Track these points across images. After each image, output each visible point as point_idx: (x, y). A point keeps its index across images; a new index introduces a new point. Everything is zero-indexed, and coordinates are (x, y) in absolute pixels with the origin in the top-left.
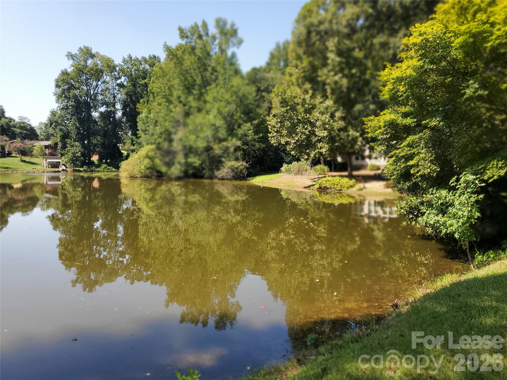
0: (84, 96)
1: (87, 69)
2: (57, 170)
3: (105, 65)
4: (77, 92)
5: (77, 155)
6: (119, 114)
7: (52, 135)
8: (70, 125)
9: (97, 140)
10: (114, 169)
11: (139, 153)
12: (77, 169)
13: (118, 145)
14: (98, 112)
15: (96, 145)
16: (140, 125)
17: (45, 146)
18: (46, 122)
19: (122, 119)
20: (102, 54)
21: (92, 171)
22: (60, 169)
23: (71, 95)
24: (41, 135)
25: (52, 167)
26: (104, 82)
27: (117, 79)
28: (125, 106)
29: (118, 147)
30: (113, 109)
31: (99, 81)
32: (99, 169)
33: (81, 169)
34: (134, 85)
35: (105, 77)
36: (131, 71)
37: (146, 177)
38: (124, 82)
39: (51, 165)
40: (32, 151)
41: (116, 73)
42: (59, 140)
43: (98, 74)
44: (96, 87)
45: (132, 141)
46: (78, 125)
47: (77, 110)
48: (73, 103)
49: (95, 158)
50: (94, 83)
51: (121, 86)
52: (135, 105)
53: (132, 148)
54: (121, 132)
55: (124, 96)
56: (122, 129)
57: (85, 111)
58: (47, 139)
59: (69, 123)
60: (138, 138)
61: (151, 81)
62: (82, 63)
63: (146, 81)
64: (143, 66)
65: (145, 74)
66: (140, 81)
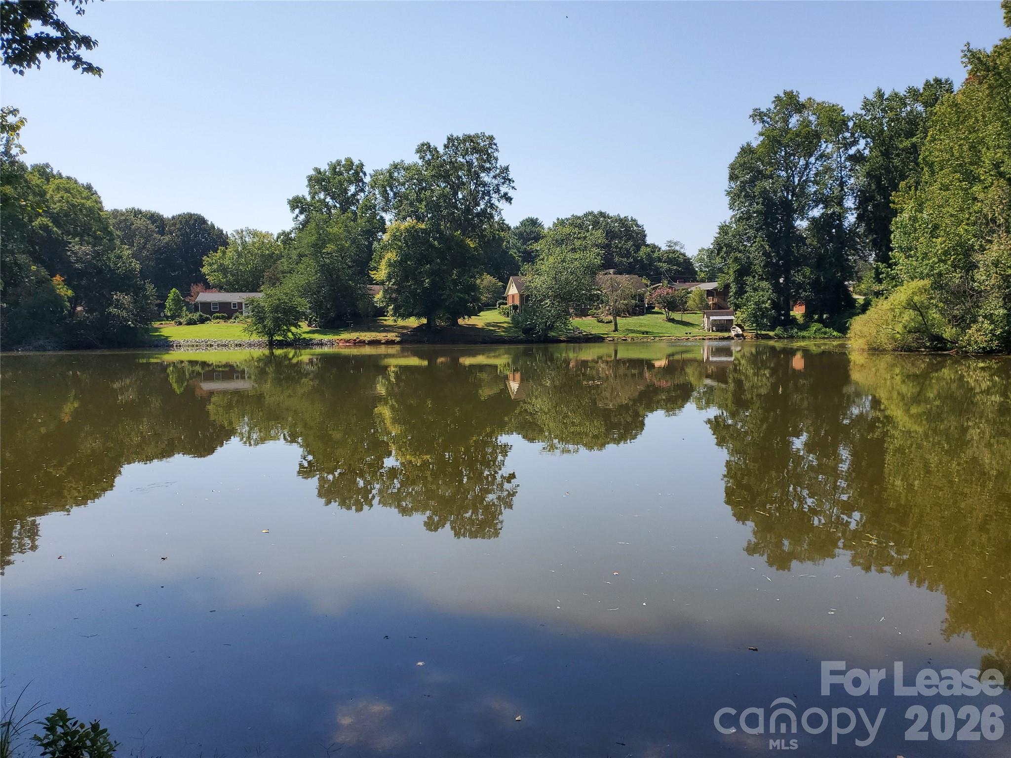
0: (782, 191)
1: (789, 136)
2: (726, 335)
3: (826, 121)
4: (767, 184)
5: (764, 306)
6: (851, 218)
7: (721, 270)
8: (753, 249)
9: (803, 275)
10: (835, 333)
11: (891, 298)
12: (763, 332)
13: (846, 283)
14: (808, 219)
15: (800, 286)
16: (897, 238)
17: (708, 291)
18: (711, 247)
19: (857, 228)
20: (819, 100)
21: (791, 337)
22: (733, 333)
23: (757, 190)
24: (701, 271)
25: (717, 331)
26: (822, 156)
27: (847, 146)
28: (864, 199)
29: (846, 287)
30: (837, 209)
31: (811, 156)
32: (805, 333)
33: (771, 334)
34: (886, 154)
35: (824, 146)
36: (881, 124)
37: (906, 350)
38: (865, 149)
39: (717, 326)
40: (686, 302)
41: (848, 135)
42: (732, 279)
43: (811, 142)
44: (805, 169)
45: (878, 273)
46: (767, 247)
47: (766, 219)
48: (760, 207)
49: (798, 312)
50: (802, 162)
51: (857, 159)
52: (886, 196)
53: (877, 287)
54: (854, 255)
55: (863, 180)
56: (856, 250)
57: (781, 220)
58: (711, 279)
59: (751, 246)
60: (890, 266)
61: (928, 138)
62: (779, 125)
63: (914, 139)
64: (909, 108)
65: (913, 125)
66: (902, 141)
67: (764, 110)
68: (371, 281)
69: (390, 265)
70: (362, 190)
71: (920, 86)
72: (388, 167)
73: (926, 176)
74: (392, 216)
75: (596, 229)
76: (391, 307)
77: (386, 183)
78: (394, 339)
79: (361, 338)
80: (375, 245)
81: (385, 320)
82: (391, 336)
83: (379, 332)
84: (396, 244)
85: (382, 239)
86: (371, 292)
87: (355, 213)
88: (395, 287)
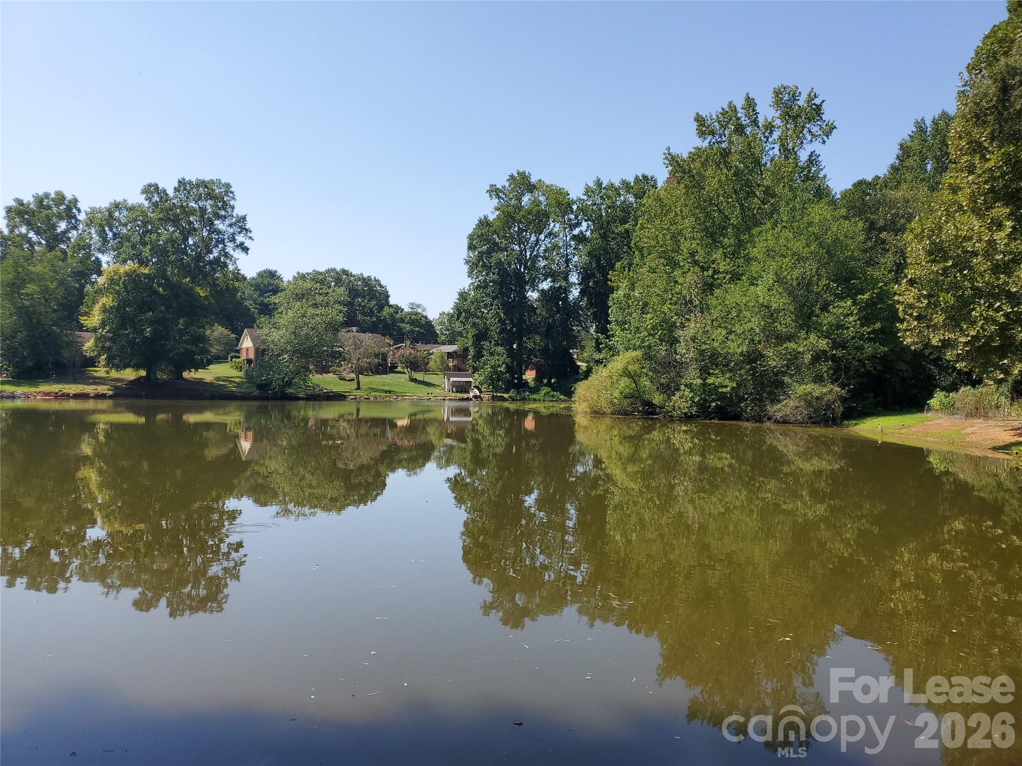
0: (515, 263)
1: (522, 213)
2: (465, 396)
3: (554, 202)
4: (503, 256)
5: (499, 369)
6: (575, 293)
7: (460, 334)
8: (489, 316)
9: (534, 342)
10: (562, 397)
11: (609, 366)
12: (499, 394)
13: (571, 351)
14: (538, 291)
15: (531, 352)
16: (614, 313)
17: (448, 353)
18: (451, 311)
19: (580, 302)
20: (548, 182)
21: (524, 399)
22: (471, 395)
23: (493, 261)
24: (442, 334)
25: (457, 392)
26: (550, 234)
27: (572, 227)
28: (586, 277)
29: (571, 354)
30: (563, 284)
31: (541, 233)
32: (535, 396)
33: (506, 396)
34: (604, 237)
35: (552, 225)
36: (600, 210)
37: (622, 414)
38: (586, 230)
39: (457, 387)
40: (428, 363)
41: (572, 217)
42: (470, 343)
43: (541, 221)
44: (536, 245)
45: (598, 343)
46: (502, 315)
47: (501, 288)
48: (496, 277)
49: (530, 376)
50: (533, 238)
51: (580, 239)
52: (605, 275)
53: (597, 356)
54: (578, 326)
55: (585, 259)
56: (579, 321)
57: (514, 290)
58: (451, 342)
59: (488, 313)
60: (608, 337)
61: (638, 226)
62: (513, 202)
63: (627, 226)
64: (622, 198)
65: (626, 214)
66: (617, 226)
67: (499, 186)
68: (81, 327)
69: (104, 310)
70: (75, 228)
71: (631, 180)
72: (107, 205)
73: (637, 260)
74: (110, 258)
75: (339, 287)
76: (104, 357)
77: (104, 223)
78: (105, 392)
79: (64, 391)
80: (88, 288)
81: (96, 371)
82: (102, 389)
83: (88, 385)
84: (114, 289)
85: (96, 282)
86: (80, 340)
87: (64, 252)
88: (110, 335)
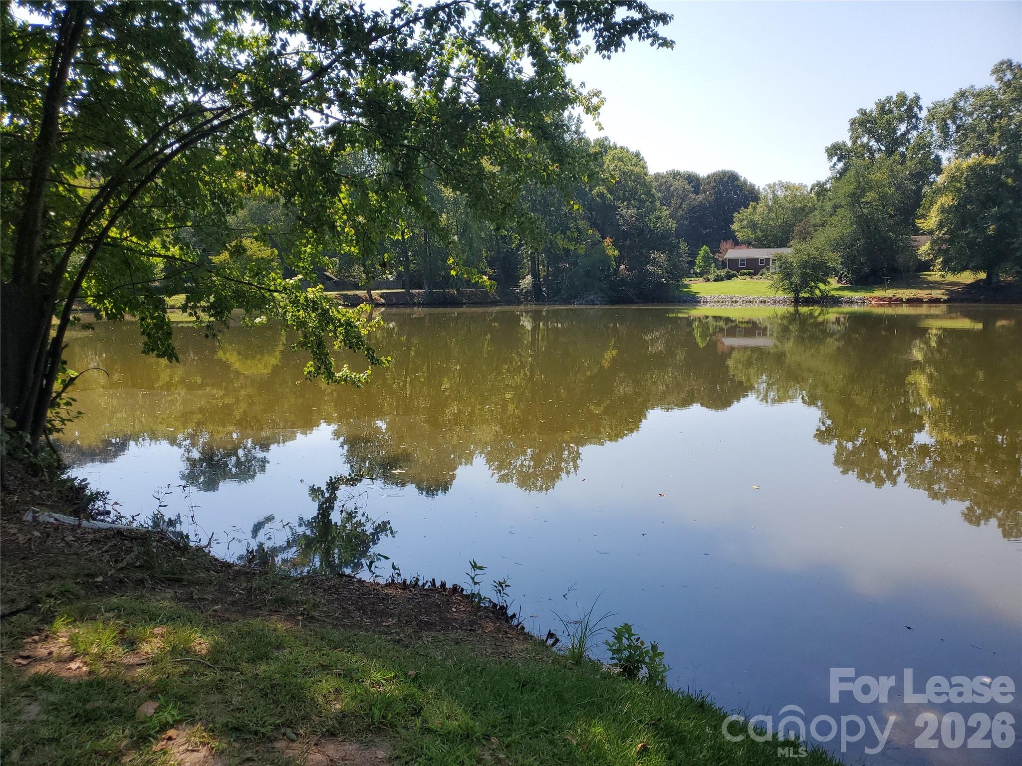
68: (917, 231)
69: (943, 210)
70: (915, 127)
72: (952, 96)
74: (952, 154)
76: (940, 260)
77: (948, 116)
78: (939, 297)
79: (898, 296)
80: (926, 189)
81: (930, 275)
82: (936, 294)
83: (921, 289)
84: (954, 186)
85: (934, 181)
86: (915, 244)
87: (903, 155)
88: (947, 236)
